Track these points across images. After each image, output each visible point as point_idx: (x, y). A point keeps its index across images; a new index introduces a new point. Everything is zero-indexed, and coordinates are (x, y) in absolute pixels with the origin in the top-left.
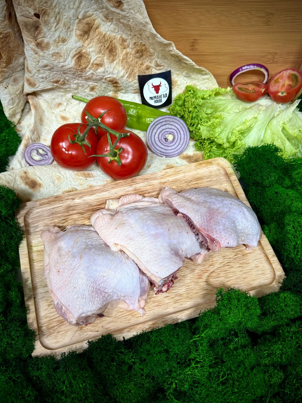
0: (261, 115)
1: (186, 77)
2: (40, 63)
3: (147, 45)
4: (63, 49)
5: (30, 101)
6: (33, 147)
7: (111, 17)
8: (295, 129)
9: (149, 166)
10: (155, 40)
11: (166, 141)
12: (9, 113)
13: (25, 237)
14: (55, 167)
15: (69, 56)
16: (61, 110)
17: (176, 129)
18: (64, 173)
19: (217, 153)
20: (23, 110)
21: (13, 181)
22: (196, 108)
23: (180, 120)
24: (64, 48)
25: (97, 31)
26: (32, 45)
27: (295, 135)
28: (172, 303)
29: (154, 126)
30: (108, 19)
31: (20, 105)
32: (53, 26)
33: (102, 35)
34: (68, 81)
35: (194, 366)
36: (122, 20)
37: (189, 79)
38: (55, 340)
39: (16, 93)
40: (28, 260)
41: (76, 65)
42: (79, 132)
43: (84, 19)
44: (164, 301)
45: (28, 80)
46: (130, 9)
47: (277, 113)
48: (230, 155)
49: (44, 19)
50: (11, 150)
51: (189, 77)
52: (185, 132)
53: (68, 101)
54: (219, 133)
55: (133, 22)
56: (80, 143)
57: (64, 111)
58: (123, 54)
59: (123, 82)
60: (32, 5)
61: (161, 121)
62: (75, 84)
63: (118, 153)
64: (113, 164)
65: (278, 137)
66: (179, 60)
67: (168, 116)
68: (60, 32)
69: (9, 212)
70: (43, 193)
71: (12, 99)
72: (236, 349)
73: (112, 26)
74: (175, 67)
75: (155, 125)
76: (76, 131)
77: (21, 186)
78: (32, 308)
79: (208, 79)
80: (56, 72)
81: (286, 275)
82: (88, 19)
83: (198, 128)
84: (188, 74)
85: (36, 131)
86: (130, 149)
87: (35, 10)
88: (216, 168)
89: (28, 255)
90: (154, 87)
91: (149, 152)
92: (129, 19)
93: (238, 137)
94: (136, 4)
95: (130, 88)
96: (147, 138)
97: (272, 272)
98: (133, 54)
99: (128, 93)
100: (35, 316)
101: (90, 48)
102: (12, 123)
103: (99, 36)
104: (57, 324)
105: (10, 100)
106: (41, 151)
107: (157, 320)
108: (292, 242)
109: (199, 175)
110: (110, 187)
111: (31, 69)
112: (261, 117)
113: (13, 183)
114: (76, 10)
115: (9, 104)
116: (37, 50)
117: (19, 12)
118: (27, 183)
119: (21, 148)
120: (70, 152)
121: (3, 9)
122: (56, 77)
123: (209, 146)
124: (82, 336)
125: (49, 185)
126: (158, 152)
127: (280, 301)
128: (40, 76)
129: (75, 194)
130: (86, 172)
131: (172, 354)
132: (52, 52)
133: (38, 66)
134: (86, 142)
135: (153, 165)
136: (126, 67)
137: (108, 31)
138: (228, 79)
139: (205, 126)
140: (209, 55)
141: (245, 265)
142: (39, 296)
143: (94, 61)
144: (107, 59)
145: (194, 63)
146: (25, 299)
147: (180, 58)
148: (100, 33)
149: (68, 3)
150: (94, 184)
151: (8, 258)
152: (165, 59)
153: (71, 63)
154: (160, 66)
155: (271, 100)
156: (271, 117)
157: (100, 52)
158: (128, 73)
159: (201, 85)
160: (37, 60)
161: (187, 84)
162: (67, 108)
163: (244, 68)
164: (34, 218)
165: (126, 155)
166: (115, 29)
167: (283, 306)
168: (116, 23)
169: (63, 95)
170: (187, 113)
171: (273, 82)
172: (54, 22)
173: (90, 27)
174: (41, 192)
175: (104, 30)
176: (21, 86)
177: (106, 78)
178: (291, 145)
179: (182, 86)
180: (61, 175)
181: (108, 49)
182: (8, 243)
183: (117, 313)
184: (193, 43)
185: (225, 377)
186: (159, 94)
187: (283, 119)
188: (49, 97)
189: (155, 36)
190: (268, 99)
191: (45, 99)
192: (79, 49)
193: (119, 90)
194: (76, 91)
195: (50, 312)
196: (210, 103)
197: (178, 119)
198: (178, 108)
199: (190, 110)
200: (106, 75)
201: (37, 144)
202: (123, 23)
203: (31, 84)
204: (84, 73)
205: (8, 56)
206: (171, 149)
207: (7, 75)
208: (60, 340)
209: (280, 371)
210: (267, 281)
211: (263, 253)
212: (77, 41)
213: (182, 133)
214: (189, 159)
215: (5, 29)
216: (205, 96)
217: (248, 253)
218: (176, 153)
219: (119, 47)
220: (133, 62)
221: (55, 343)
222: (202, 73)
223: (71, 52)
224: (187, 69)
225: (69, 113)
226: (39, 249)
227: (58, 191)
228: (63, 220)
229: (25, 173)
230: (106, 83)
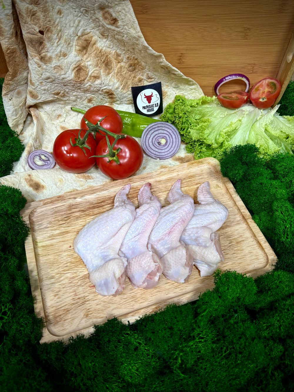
0: (245, 118)
1: (175, 88)
2: (43, 76)
3: (139, 58)
4: (64, 63)
5: (32, 113)
6: (36, 154)
7: (107, 34)
8: (277, 130)
9: (144, 168)
10: (147, 52)
11: (159, 145)
12: (12, 123)
13: (30, 234)
14: (57, 171)
15: (69, 69)
16: (61, 121)
17: (168, 133)
18: (66, 176)
19: (207, 154)
20: (25, 122)
21: (18, 183)
22: (186, 114)
23: (171, 125)
24: (65, 61)
25: (94, 46)
26: (37, 59)
27: (277, 136)
28: (172, 289)
29: (147, 132)
30: (104, 36)
31: (22, 117)
32: (55, 42)
33: (99, 50)
34: (67, 93)
35: (198, 340)
36: (117, 36)
37: (178, 90)
38: (62, 328)
39: (19, 104)
40: (34, 254)
41: (75, 77)
42: (80, 136)
43: (82, 36)
44: (165, 287)
45: (31, 93)
46: (124, 25)
47: (260, 117)
48: (219, 155)
49: (48, 36)
50: (16, 156)
51: (178, 87)
52: (176, 136)
53: (68, 112)
54: (208, 134)
55: (127, 37)
56: (81, 146)
57: (64, 122)
58: (117, 68)
59: (118, 94)
60: (37, 23)
61: (154, 127)
62: (74, 96)
63: (116, 153)
64: (112, 163)
65: (261, 137)
66: (168, 72)
67: (160, 123)
68: (62, 48)
69: (15, 210)
70: (46, 194)
71: (16, 110)
72: (236, 323)
73: (108, 42)
74: (165, 79)
75: (149, 131)
76: (77, 136)
77: (25, 188)
78: (39, 298)
79: (195, 89)
80: (57, 84)
81: (278, 258)
82: (86, 36)
83: (188, 131)
84: (177, 85)
85: (38, 139)
86: (127, 150)
87: (40, 27)
88: (206, 167)
89: (33, 250)
90: (146, 97)
91: (144, 155)
92: (123, 35)
93: (225, 139)
94: (130, 20)
95: (124, 99)
96: (142, 142)
97: (265, 256)
98: (126, 68)
99: (123, 104)
100: (42, 306)
101: (88, 62)
102: (15, 132)
103: (96, 51)
104: (64, 312)
105: (13, 111)
106: (43, 157)
107: (160, 304)
108: (281, 227)
109: (192, 174)
110: (109, 187)
111: (34, 81)
112: (245, 120)
113: (18, 184)
114: (76, 28)
115: (13, 115)
116: (41, 63)
117: (25, 29)
118: (31, 185)
119: (25, 154)
120: (71, 155)
121: (11, 27)
122: (57, 89)
123: (199, 148)
124: (88, 323)
125: (52, 187)
126: (152, 155)
127: (274, 278)
128: (42, 88)
129: (76, 194)
130: (86, 175)
131: (176, 330)
132: (54, 65)
133: (41, 79)
134: (86, 145)
135: (148, 167)
136: (120, 79)
137: (104, 47)
138: (213, 89)
139: (195, 129)
140: (195, 67)
141: (239, 252)
142: (44, 287)
143: (92, 73)
144: (103, 72)
145: (182, 73)
146: (32, 289)
147: (169, 69)
148: (97, 49)
149: (68, 22)
150: (94, 185)
151: (14, 253)
152: (156, 71)
153: (71, 75)
154: (151, 79)
155: (253, 107)
156: (254, 121)
157: (97, 65)
158: (122, 85)
159: (188, 95)
160: (40, 73)
161: (176, 95)
162: (67, 119)
163: (227, 78)
164: (38, 217)
165: (124, 154)
166: (110, 45)
167: (278, 282)
168: (111, 39)
169: (63, 107)
170: (178, 118)
171: (254, 90)
172: (56, 38)
173: (88, 43)
174: (44, 193)
175: (101, 46)
176: (24, 98)
177: (102, 90)
178: (274, 143)
179: (171, 96)
180: (63, 178)
181: (105, 63)
182: (14, 239)
183: (121, 300)
184: (180, 56)
185: (228, 352)
186: (151, 104)
187: (265, 121)
188: (49, 109)
189: (147, 48)
190: (250, 106)
191: (46, 110)
192: (78, 62)
193: (114, 102)
194: (75, 103)
195: (56, 302)
196: (198, 110)
197: (170, 124)
198: (169, 115)
199: (180, 116)
200: (103, 87)
201: (40, 151)
202: (118, 39)
203: (34, 96)
204: (83, 85)
205: (14, 70)
206: (164, 152)
207: (12, 87)
208: (67, 327)
209: (280, 344)
210: (261, 266)
211: (255, 240)
212: (76, 55)
213: (174, 137)
214: (182, 160)
215: (12, 45)
216: (193, 105)
217: (241, 241)
218: (169, 155)
219: (114, 62)
220: (127, 75)
221: (61, 331)
222: (189, 83)
223: (71, 66)
224: (176, 80)
225: (69, 123)
226: (44, 245)
227: (60, 192)
228: (66, 217)
229: (29, 175)
230: (102, 94)
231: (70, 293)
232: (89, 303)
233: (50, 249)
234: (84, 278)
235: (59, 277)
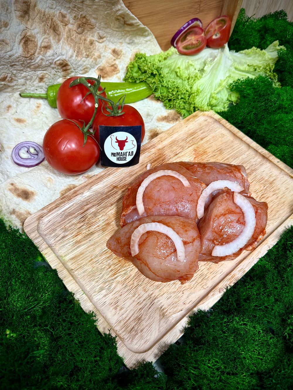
1: (129, 44)
4: (8, 35)
14: (41, 170)
15: (15, 42)
16: (13, 113)
18: (53, 173)
21: (3, 197)
24: (8, 33)
25: (35, 9)
33: (42, 13)
37: (132, 45)
38: (142, 341)
40: (66, 271)
41: (24, 52)
51: (132, 42)
53: (17, 101)
57: (16, 114)
58: (66, 32)
59: (73, 63)
62: (23, 78)
66: (123, 23)
70: (39, 200)
73: (49, 1)
74: (118, 35)
77: (13, 200)
79: (150, 41)
80: (2, 66)
89: (64, 267)
95: (79, 69)
98: (75, 31)
101: (34, 29)
103: (39, 14)
104: (135, 323)
113: (4, 199)
118: (19, 196)
122: (3, 72)
124: (168, 323)
125: (43, 190)
136: (72, 45)
137: (46, 8)
143: (41, 43)
144: (54, 39)
148: (39, 12)
152: (107, 28)
153: (18, 50)
154: (103, 38)
157: (45, 32)
158: (76, 52)
159: (145, 49)
162: (18, 109)
166: (52, 5)
169: (11, 96)
173: (27, 6)
174: (37, 200)
175: (42, 7)
177: (55, 62)
179: (127, 54)
181: (52, 28)
192: (23, 32)
193: (69, 74)
194: (24, 88)
195: (120, 314)
200: (56, 58)
204: (33, 61)
208: (148, 337)
212: (19, 23)
214: (166, 119)
219: (61, 25)
220: (77, 39)
222: (144, 34)
223: (17, 37)
224: (131, 33)
225: (22, 113)
226: (72, 256)
227: (54, 194)
228: (81, 218)
229: (12, 184)
230: (55, 68)
231: (131, 298)
232: (159, 301)
233: (83, 258)
234: (137, 276)
235: (108, 286)
